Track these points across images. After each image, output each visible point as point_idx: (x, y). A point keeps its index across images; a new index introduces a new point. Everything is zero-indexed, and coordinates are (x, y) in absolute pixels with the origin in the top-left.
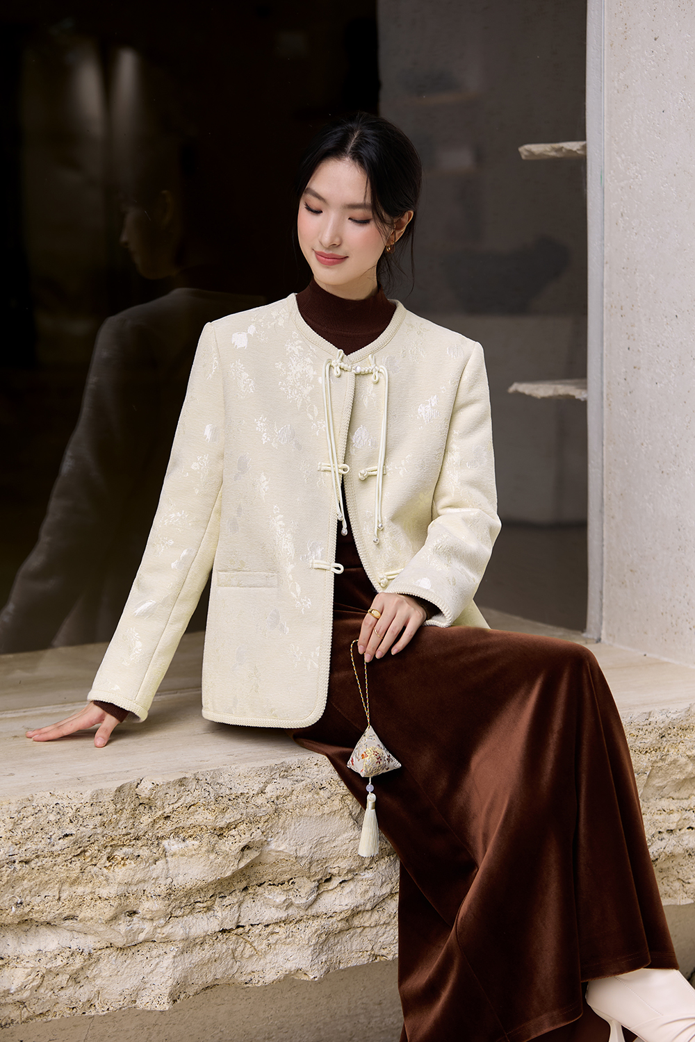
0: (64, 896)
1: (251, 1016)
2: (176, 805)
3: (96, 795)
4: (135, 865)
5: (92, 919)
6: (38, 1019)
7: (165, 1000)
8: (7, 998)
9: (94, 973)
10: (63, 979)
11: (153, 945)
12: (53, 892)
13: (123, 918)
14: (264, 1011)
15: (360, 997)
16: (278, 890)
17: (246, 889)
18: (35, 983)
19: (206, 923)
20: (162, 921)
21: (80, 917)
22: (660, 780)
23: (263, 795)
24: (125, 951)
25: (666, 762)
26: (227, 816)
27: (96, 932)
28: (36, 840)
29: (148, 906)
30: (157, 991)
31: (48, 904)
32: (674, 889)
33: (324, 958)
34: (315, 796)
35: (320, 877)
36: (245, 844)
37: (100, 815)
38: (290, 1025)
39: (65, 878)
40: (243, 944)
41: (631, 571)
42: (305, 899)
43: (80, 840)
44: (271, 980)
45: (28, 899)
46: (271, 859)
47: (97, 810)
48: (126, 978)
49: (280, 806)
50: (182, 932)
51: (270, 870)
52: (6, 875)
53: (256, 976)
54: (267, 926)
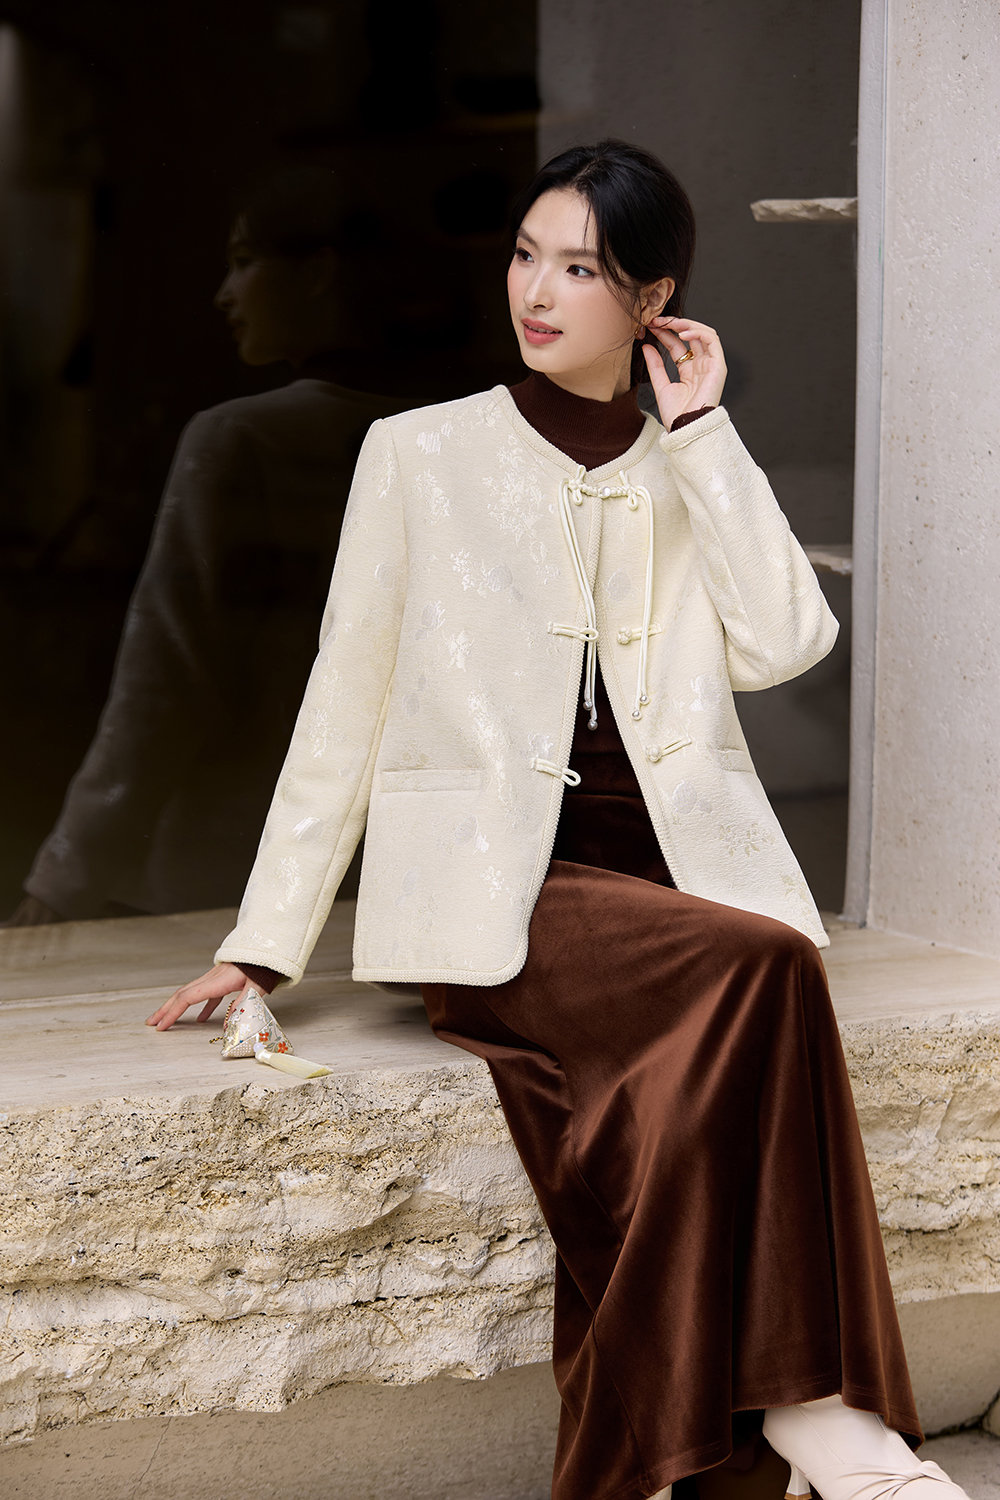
0: (142, 1244)
1: (380, 1438)
2: (296, 1122)
3: (188, 1104)
4: (240, 1205)
5: (180, 1278)
6: (100, 1419)
7: (277, 1397)
8: (61, 1386)
9: (179, 1356)
10: (137, 1362)
11: (262, 1319)
12: (127, 1239)
13: (222, 1279)
14: (398, 1431)
15: (532, 1417)
16: (434, 1249)
17: (389, 1246)
18: (100, 1366)
19: (334, 1292)
20: (276, 1286)
21: (164, 1275)
22: (964, 1112)
23: (417, 1113)
24: (223, 1326)
25: (974, 1087)
26: (368, 1140)
27: (183, 1298)
28: (105, 1164)
29: (255, 1264)
30: (265, 1386)
31: (120, 1256)
32: (978, 1269)
33: (494, 1349)
34: (489, 1116)
35: (492, 1233)
36: (391, 1180)
37: (193, 1132)
38: (432, 1454)
39: (144, 1219)
40: (383, 1324)
41: (915, 822)
42: (471, 1264)
43: (165, 1166)
44: (421, 1377)
45: (93, 1246)
46: (425, 1205)
47: (189, 1125)
48: (223, 1365)
49: (440, 1129)
50: (302, 1302)
51: (423, 1221)
52: (66, 1211)
53: (400, 1371)
54: (418, 1299)
